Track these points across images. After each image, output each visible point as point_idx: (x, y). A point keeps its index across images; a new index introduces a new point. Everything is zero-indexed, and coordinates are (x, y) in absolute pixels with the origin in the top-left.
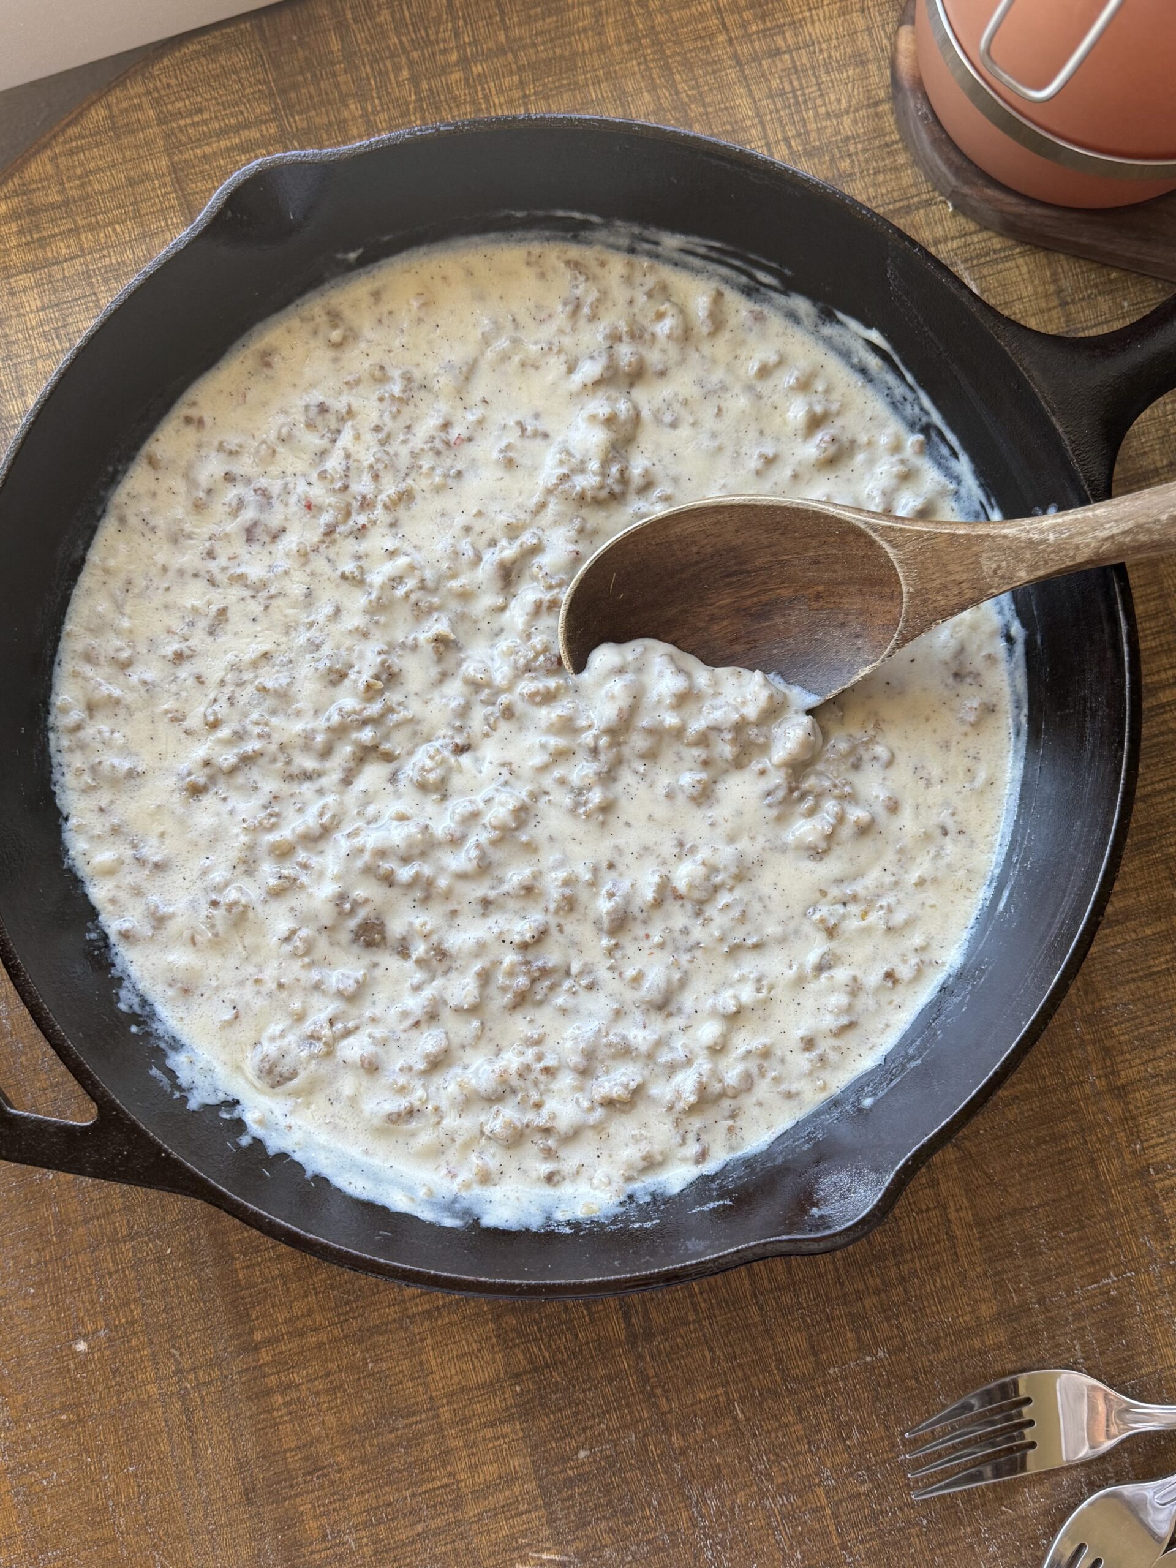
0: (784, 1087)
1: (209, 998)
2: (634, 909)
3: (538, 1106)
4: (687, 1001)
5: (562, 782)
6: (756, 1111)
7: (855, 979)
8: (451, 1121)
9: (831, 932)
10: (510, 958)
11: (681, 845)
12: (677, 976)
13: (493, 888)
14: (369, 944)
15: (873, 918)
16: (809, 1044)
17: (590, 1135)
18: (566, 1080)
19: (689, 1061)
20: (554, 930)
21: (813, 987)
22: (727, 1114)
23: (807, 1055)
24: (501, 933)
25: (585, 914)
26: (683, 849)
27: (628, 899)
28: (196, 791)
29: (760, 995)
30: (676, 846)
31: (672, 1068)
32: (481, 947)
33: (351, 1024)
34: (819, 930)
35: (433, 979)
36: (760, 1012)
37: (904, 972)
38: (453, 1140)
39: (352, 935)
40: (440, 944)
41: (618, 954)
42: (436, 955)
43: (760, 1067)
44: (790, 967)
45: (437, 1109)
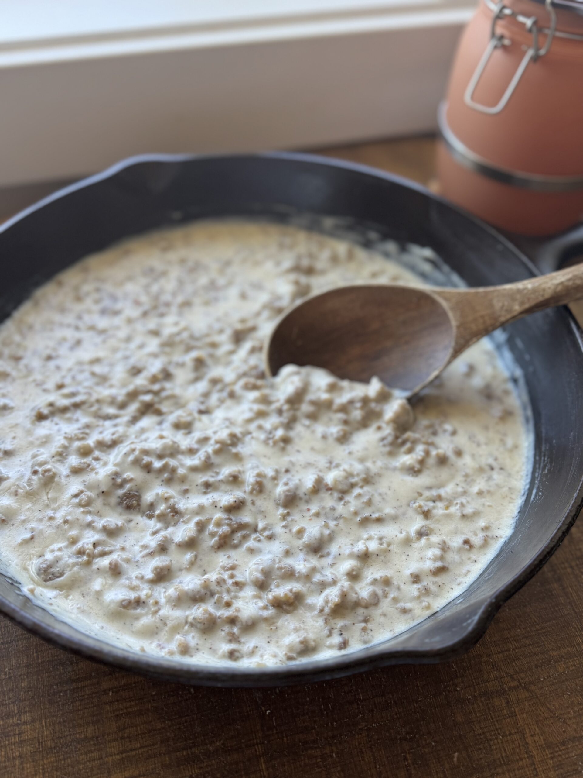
0: (401, 605)
1: (17, 526)
2: (301, 493)
3: (228, 605)
4: (334, 549)
5: (260, 427)
6: (382, 619)
7: (444, 542)
8: (165, 611)
9: (426, 514)
10: (218, 515)
11: (331, 463)
12: (327, 532)
13: (213, 477)
14: (129, 508)
15: (453, 509)
16: (416, 578)
17: (264, 626)
18: (249, 592)
19: (334, 583)
20: (249, 503)
21: (416, 545)
22: (361, 618)
23: (415, 586)
24: (214, 502)
25: (269, 496)
26: (331, 465)
27: (297, 488)
28: (41, 417)
29: (382, 546)
30: (327, 463)
31: (323, 586)
32: (201, 509)
33: (107, 549)
34: (419, 513)
35: (166, 528)
36: (382, 558)
37: (477, 540)
38: (165, 624)
39: (119, 500)
40: (174, 505)
41: (289, 519)
42: (171, 512)
43: (384, 592)
44: (401, 533)
45: (156, 603)
